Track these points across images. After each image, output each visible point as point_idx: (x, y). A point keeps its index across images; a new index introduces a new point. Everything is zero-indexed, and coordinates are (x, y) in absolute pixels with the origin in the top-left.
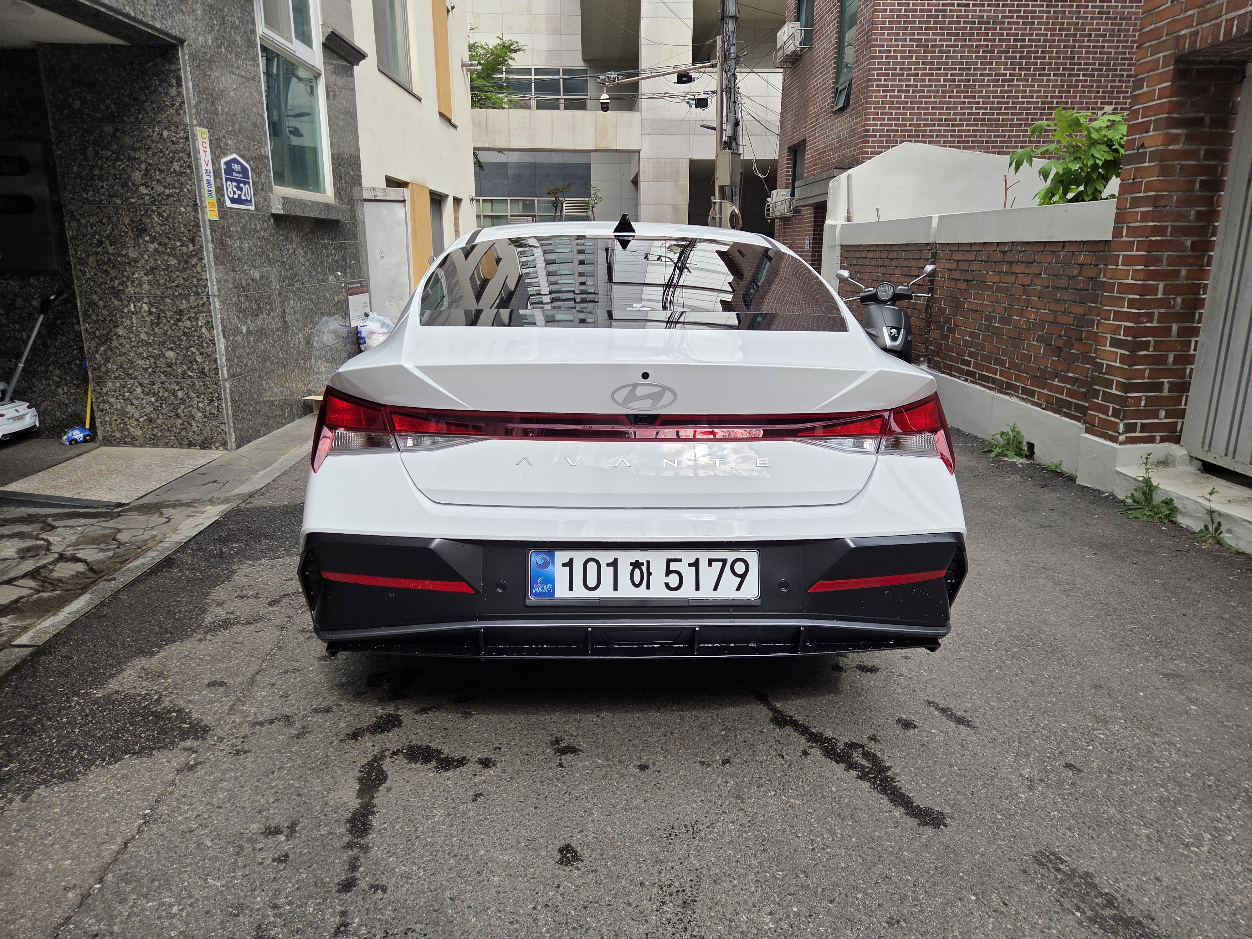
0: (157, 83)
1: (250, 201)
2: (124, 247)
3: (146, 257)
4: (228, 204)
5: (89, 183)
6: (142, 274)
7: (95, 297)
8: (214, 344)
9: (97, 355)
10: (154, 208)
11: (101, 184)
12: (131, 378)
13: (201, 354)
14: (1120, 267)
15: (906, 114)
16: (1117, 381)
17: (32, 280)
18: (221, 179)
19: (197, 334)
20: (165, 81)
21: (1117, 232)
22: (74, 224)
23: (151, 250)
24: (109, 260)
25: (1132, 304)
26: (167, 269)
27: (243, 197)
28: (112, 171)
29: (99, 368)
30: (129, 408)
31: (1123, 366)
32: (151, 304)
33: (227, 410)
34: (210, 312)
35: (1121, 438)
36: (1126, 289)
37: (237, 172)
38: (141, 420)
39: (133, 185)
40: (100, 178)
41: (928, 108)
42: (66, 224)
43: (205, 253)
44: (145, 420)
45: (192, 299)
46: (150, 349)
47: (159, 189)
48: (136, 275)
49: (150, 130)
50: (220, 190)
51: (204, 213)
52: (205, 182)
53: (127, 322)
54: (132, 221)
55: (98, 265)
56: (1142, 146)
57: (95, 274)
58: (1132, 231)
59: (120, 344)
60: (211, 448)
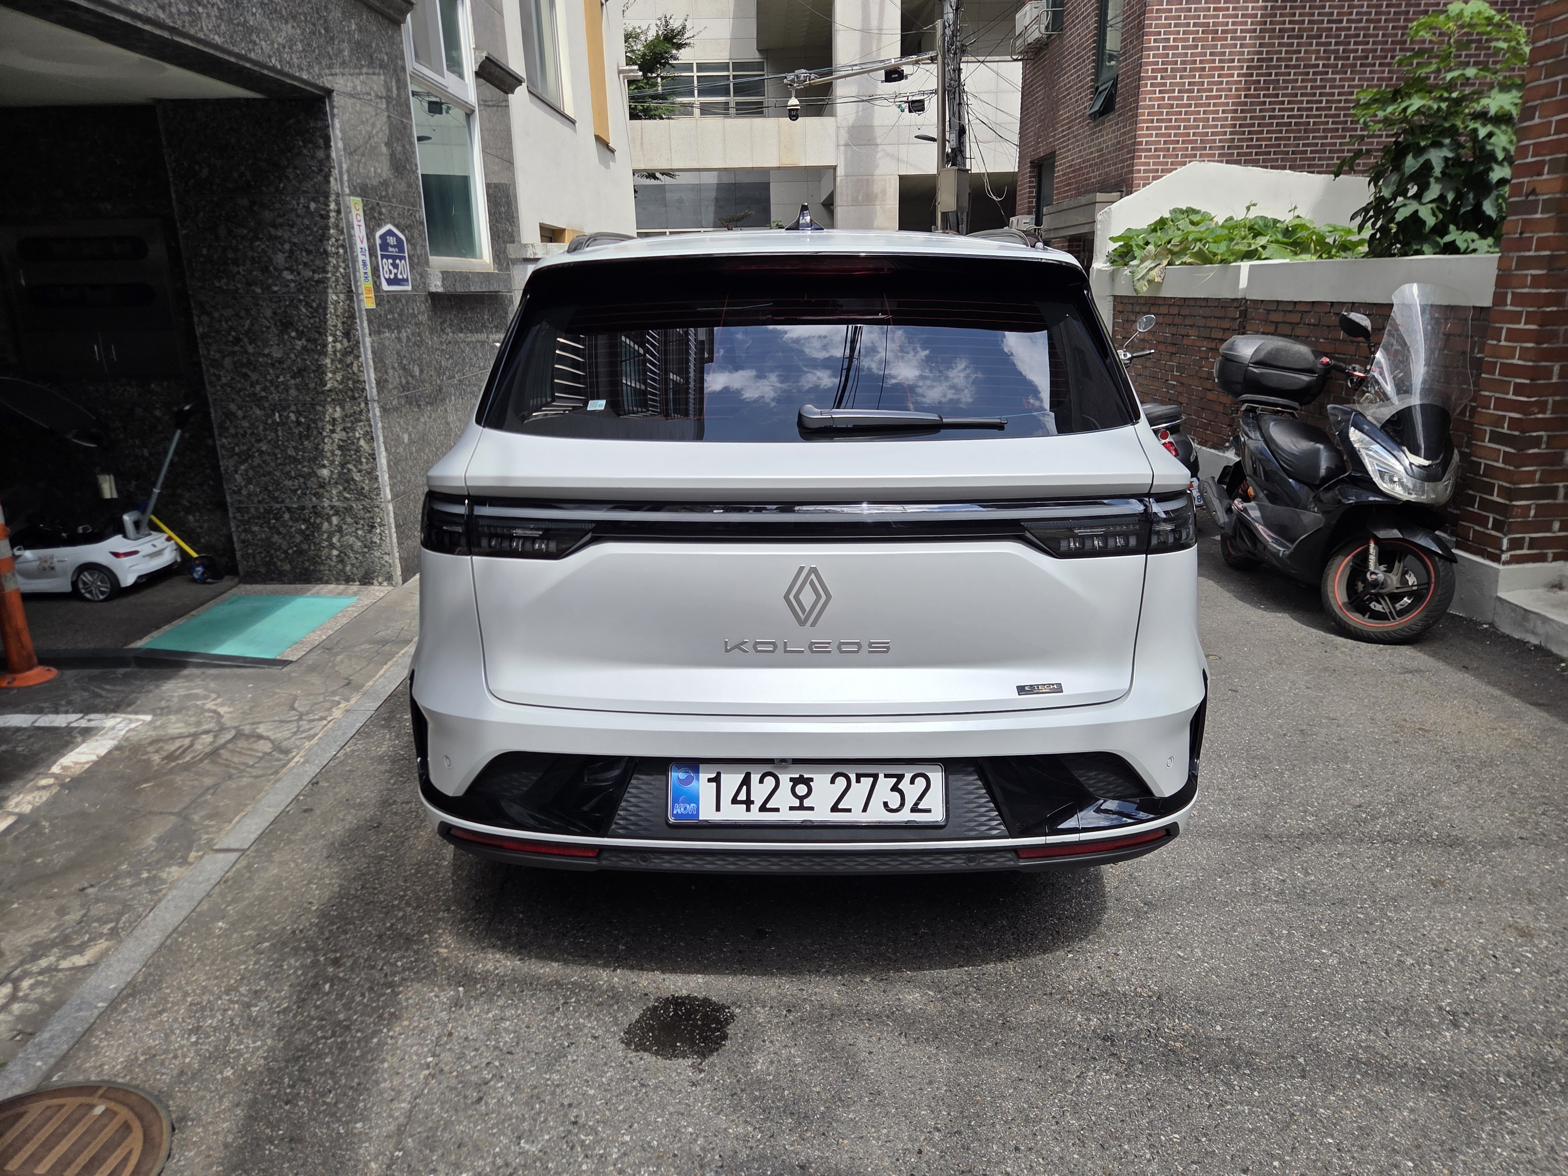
0: (301, 144)
1: (407, 280)
2: (266, 344)
3: (292, 356)
4: (385, 287)
5: (222, 268)
6: (288, 376)
7: (233, 407)
8: (374, 459)
9: (237, 476)
10: (302, 297)
11: (235, 269)
12: (278, 502)
13: (360, 471)
14: (1503, 343)
15: (1189, 120)
16: (1499, 486)
17: (153, 386)
18: (376, 257)
19: (354, 447)
20: (311, 141)
21: (1498, 298)
22: (205, 318)
23: (298, 348)
24: (249, 359)
25: (1519, 389)
26: (317, 371)
27: (400, 277)
28: (250, 254)
29: (239, 492)
30: (276, 538)
31: (1507, 467)
32: (298, 413)
33: (391, 537)
34: (368, 420)
35: (1505, 557)
36: (1510, 370)
37: (392, 246)
38: (290, 551)
39: (276, 269)
40: (236, 262)
41: (1217, 112)
42: (196, 319)
43: (362, 350)
44: (294, 552)
45: (348, 406)
46: (299, 467)
47: (308, 274)
48: (281, 379)
49: (294, 202)
50: (376, 271)
51: (359, 301)
52: (361, 263)
53: (271, 436)
54: (275, 313)
55: (236, 368)
56: (1533, 192)
57: (233, 379)
58: (1518, 299)
59: (264, 462)
60: (372, 584)
